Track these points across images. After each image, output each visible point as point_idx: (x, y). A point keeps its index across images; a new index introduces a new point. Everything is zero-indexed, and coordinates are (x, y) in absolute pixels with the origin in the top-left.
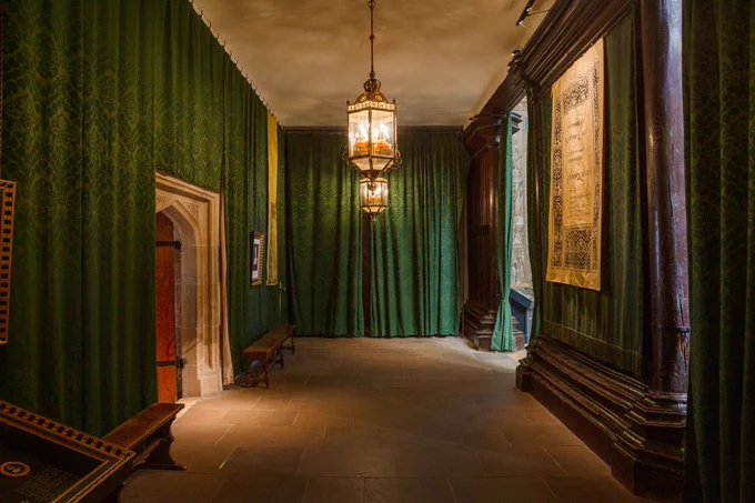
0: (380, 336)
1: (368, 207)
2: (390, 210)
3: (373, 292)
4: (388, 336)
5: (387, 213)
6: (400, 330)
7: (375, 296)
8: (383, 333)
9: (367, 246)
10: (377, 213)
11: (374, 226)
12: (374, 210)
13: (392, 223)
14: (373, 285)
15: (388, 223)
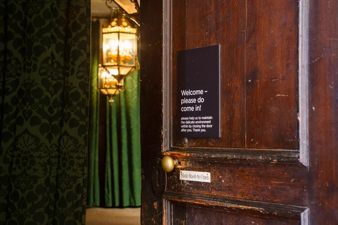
0: (114, 207)
1: (106, 89)
2: (125, 93)
3: (108, 166)
4: (121, 206)
5: (122, 95)
6: (132, 200)
7: (109, 170)
8: (117, 204)
9: (103, 123)
10: (114, 95)
11: (110, 107)
12: (112, 92)
13: (126, 103)
14: (108, 159)
15: (123, 104)
